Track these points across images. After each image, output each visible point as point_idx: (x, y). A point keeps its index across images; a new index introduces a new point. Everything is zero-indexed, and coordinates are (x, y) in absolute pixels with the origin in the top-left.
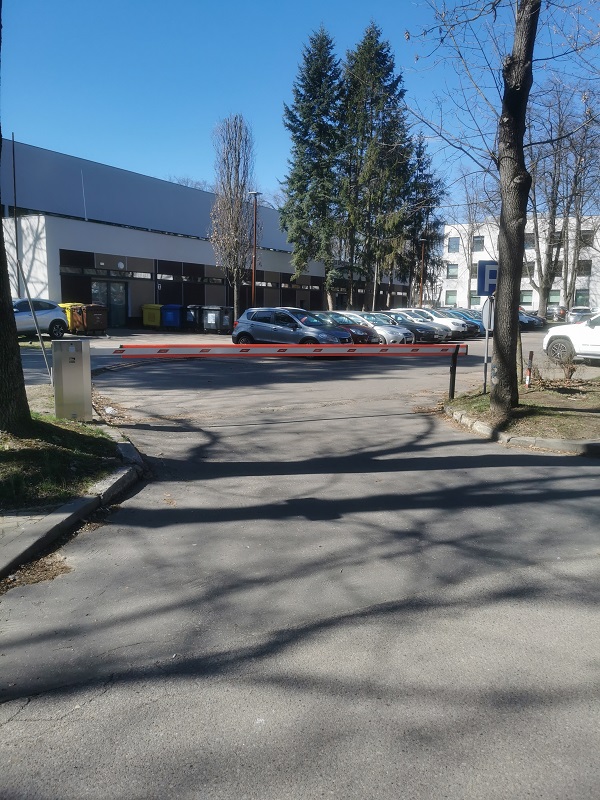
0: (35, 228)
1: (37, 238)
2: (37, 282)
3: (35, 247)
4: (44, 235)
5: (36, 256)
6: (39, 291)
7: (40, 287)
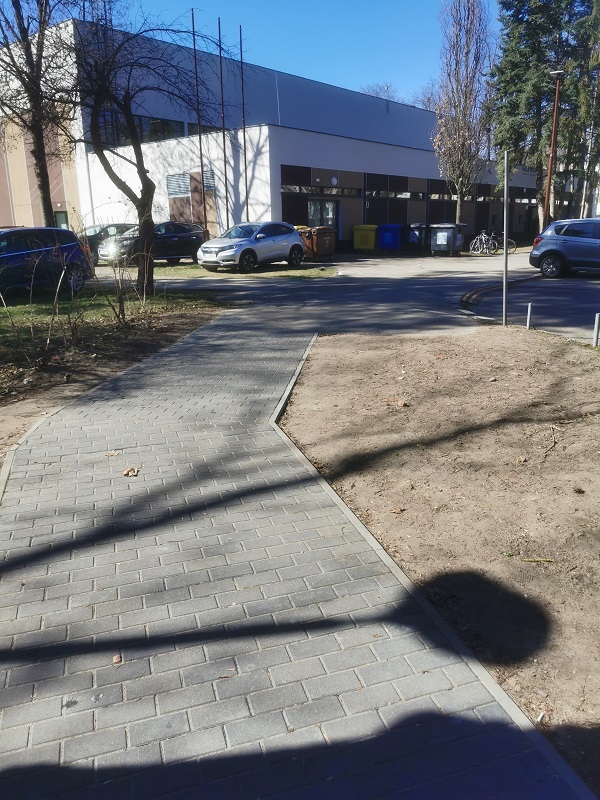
0: (255, 142)
1: (258, 153)
2: (257, 204)
3: (255, 163)
4: (266, 149)
5: (257, 174)
6: (259, 214)
7: (260, 209)
